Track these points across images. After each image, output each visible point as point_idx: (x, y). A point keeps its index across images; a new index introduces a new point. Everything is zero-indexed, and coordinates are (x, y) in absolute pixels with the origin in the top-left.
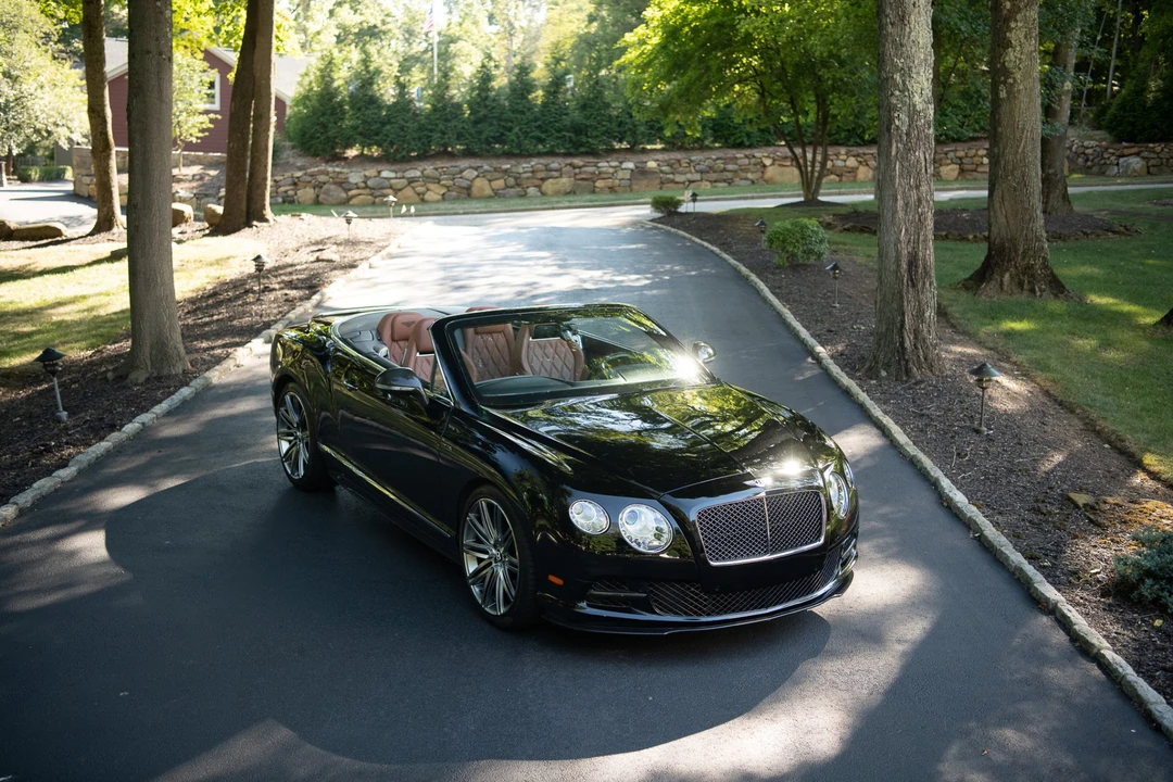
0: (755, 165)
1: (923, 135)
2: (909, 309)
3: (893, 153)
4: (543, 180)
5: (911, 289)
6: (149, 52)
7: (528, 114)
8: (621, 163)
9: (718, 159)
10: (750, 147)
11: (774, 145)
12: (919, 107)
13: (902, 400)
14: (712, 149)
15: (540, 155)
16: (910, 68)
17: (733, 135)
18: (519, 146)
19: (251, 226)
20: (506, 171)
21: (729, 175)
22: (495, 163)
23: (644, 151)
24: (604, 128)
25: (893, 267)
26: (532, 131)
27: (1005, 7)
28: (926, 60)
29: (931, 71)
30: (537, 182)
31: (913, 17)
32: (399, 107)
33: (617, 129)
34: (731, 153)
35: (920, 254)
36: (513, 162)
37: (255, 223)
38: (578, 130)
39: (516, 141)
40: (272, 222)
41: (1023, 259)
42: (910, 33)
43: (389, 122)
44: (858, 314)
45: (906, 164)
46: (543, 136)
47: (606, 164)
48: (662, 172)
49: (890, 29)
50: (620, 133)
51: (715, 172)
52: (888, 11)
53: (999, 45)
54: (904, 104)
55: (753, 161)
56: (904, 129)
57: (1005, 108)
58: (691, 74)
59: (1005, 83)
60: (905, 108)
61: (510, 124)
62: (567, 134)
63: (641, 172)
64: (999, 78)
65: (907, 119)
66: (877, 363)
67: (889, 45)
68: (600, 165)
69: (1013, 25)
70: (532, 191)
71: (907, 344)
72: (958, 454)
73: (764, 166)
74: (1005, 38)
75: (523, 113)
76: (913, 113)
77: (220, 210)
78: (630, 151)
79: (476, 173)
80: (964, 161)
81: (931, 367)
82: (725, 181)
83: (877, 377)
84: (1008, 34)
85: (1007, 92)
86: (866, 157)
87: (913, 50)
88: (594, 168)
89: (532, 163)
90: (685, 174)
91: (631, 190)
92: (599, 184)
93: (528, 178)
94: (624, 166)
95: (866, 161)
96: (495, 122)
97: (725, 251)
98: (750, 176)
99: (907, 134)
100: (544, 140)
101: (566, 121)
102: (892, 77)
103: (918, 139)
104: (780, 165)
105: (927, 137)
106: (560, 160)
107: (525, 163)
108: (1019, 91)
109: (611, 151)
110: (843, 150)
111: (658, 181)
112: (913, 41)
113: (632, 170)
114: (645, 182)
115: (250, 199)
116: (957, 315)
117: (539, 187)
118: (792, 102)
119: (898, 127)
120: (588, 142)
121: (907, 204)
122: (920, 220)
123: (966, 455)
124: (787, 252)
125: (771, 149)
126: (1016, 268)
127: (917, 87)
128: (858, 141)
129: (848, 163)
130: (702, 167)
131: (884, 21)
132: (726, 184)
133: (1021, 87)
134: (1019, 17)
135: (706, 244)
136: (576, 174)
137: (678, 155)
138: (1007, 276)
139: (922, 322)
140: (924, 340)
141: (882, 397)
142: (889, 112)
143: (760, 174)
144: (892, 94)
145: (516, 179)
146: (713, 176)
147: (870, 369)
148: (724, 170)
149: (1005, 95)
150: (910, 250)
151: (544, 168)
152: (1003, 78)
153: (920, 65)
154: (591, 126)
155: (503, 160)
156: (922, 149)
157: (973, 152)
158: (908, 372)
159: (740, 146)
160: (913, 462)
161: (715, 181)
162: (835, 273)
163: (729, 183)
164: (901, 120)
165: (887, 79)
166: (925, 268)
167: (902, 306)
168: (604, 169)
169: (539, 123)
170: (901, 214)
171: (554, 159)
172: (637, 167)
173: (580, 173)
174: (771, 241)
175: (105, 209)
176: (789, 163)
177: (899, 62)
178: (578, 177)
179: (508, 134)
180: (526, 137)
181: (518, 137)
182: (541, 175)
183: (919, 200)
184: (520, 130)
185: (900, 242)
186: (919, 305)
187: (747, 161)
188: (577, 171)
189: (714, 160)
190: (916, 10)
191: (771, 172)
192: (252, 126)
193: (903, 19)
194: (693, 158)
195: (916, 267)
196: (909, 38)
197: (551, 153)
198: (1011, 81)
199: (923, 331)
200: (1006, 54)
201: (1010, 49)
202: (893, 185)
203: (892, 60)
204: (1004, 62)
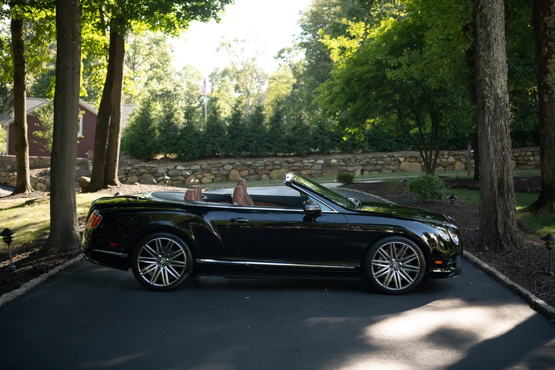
0: (394, 161)
1: (503, 111)
2: (500, 210)
3: (486, 122)
4: (271, 170)
5: (500, 199)
6: (68, 68)
7: (262, 133)
8: (316, 160)
9: (372, 158)
10: (391, 151)
11: (405, 150)
12: (501, 96)
13: (500, 260)
14: (369, 152)
15: (269, 156)
16: (494, 74)
17: (381, 144)
18: (257, 151)
19: (107, 188)
20: (249, 165)
21: (380, 167)
22: (243, 161)
23: (328, 154)
24: (306, 141)
25: (489, 187)
26: (264, 143)
28: (503, 70)
29: (506, 76)
30: (267, 172)
31: (495, 46)
32: (187, 130)
33: (313, 141)
34: (380, 154)
35: (505, 178)
36: (253, 160)
37: (109, 186)
38: (291, 142)
39: (255, 148)
40: (119, 186)
42: (493, 55)
43: (182, 138)
44: (467, 223)
45: (494, 127)
46: (271, 145)
47: (307, 161)
48: (340, 165)
49: (481, 53)
50: (314, 143)
51: (370, 165)
52: (480, 43)
53: (542, 72)
54: (492, 94)
55: (393, 159)
56: (492, 108)
57: (548, 107)
58: (359, 103)
59: (547, 93)
60: (492, 96)
61: (251, 139)
62: (285, 144)
63: (328, 166)
64: (543, 90)
65: (494, 103)
66: (482, 242)
67: (481, 62)
68: (303, 162)
69: (550, 61)
70: (264, 176)
71: (500, 230)
72: (538, 285)
73: (400, 162)
74: (545, 68)
75: (259, 132)
76: (497, 99)
77: (88, 179)
78: (322, 153)
79: (232, 167)
80: (519, 158)
81: (515, 244)
82: (377, 170)
83: (483, 251)
84: (547, 66)
85: (548, 98)
86: (460, 156)
87: (496, 64)
88: (301, 163)
89: (264, 161)
90: (354, 166)
91: (322, 176)
92: (304, 172)
93: (262, 169)
94: (318, 162)
95: (460, 159)
96: (243, 138)
97: (384, 198)
98: (391, 167)
99: (494, 111)
100: (272, 147)
101: (283, 137)
102: (484, 79)
103: (500, 114)
104: (409, 161)
105: (506, 112)
106: (280, 159)
107: (260, 161)
109: (310, 154)
110: (446, 153)
111: (338, 171)
112: (496, 60)
113: (322, 165)
114: (330, 171)
115: (106, 173)
116: (526, 224)
117: (268, 174)
118: (417, 120)
119: (488, 107)
120: (297, 149)
121: (496, 150)
122: (504, 159)
123: (543, 285)
124: (422, 193)
125: (403, 152)
127: (499, 85)
128: (455, 147)
129: (449, 160)
130: (363, 162)
131: (478, 49)
132: (377, 172)
134: (553, 56)
135: (371, 195)
136: (289, 167)
137: (349, 156)
139: (508, 218)
140: (510, 228)
141: (487, 259)
142: (483, 99)
143: (397, 166)
144: (485, 89)
145: (255, 170)
146: (370, 168)
147: (478, 246)
148: (376, 164)
149: (547, 100)
150: (499, 176)
151: (271, 164)
152: (545, 91)
153: (500, 72)
154: (298, 140)
155: (246, 160)
156: (503, 119)
157: (523, 153)
158: (502, 247)
159: (385, 150)
160: (511, 288)
161: (371, 171)
162: (451, 201)
163: (379, 172)
164: (490, 103)
165: (481, 81)
166: (508, 187)
167: (496, 208)
168: (306, 164)
169: (268, 138)
170: (492, 156)
171: (277, 159)
172: (325, 163)
173: (292, 166)
174: (411, 187)
175: (21, 180)
176: (414, 160)
177: (488, 71)
178: (291, 169)
179: (250, 144)
180: (260, 146)
181: (256, 146)
182: (270, 167)
183: (503, 148)
184: (258, 142)
185: (493, 172)
186: (506, 208)
187: (389, 159)
188: (291, 165)
189: (370, 159)
190: (497, 42)
191: (403, 165)
192: (108, 131)
193: (489, 47)
194: (357, 157)
195: (503, 186)
196: (493, 58)
197: (275, 156)
198: (550, 92)
199: (509, 223)
200: (547, 77)
201: (549, 74)
202: (487, 140)
203: (484, 70)
204: (546, 82)
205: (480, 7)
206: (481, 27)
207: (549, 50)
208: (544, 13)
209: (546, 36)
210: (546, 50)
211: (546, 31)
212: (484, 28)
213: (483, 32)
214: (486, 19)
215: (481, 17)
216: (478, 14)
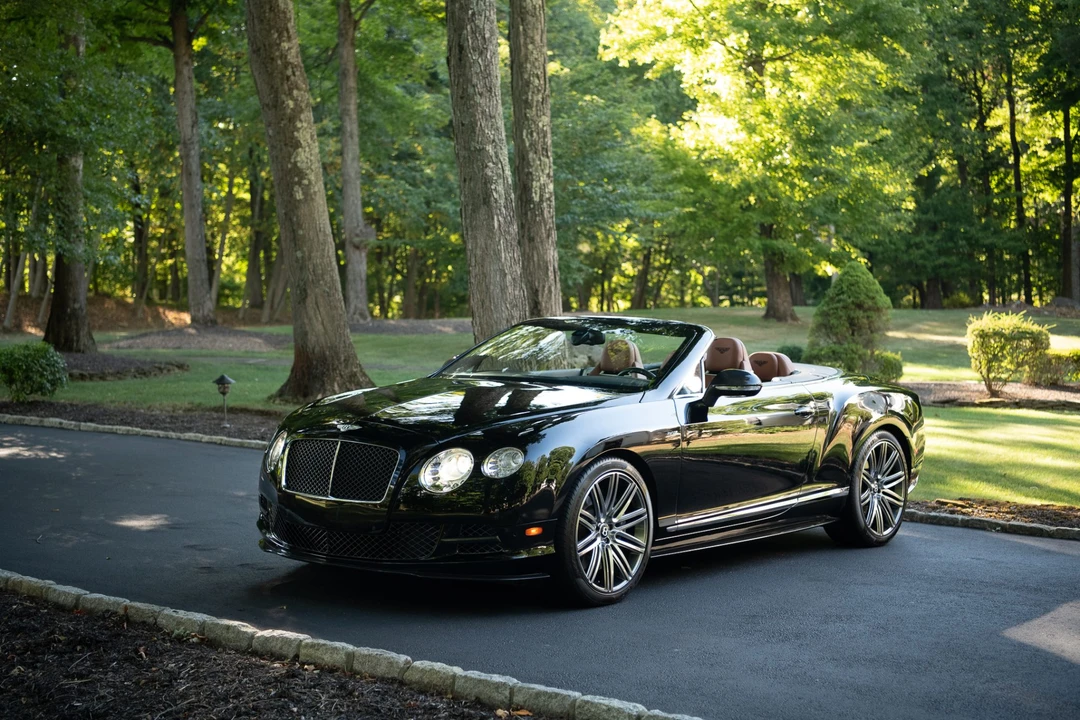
3: (496, 227)
27: (288, 105)
41: (346, 367)
42: (497, 105)
45: (509, 238)
49: (478, 99)
52: (475, 80)
53: (286, 145)
54: (499, 176)
56: (502, 202)
57: (303, 210)
59: (299, 183)
60: (501, 181)
64: (292, 178)
65: (503, 192)
67: (479, 116)
69: (299, 125)
74: (293, 137)
76: (508, 186)
84: (295, 133)
85: (304, 194)
87: (500, 123)
99: (505, 207)
102: (485, 149)
108: (315, 193)
119: (496, 199)
126: (341, 376)
131: (471, 90)
133: (316, 189)
134: (302, 117)
138: (336, 385)
142: (485, 183)
144: (487, 166)
149: (302, 197)
152: (296, 179)
164: (499, 193)
165: (480, 150)
170: (510, 289)
177: (491, 134)
193: (490, 90)
196: (497, 110)
198: (306, 182)
200: (297, 154)
201: (300, 149)
202: (500, 259)
203: (484, 131)
204: (296, 163)
205: (470, 12)
206: (474, 50)
207: (296, 105)
208: (280, 35)
209: (288, 78)
210: (291, 104)
211: (286, 68)
212: (481, 54)
213: (480, 60)
214: (484, 38)
215: (473, 32)
216: (469, 27)
